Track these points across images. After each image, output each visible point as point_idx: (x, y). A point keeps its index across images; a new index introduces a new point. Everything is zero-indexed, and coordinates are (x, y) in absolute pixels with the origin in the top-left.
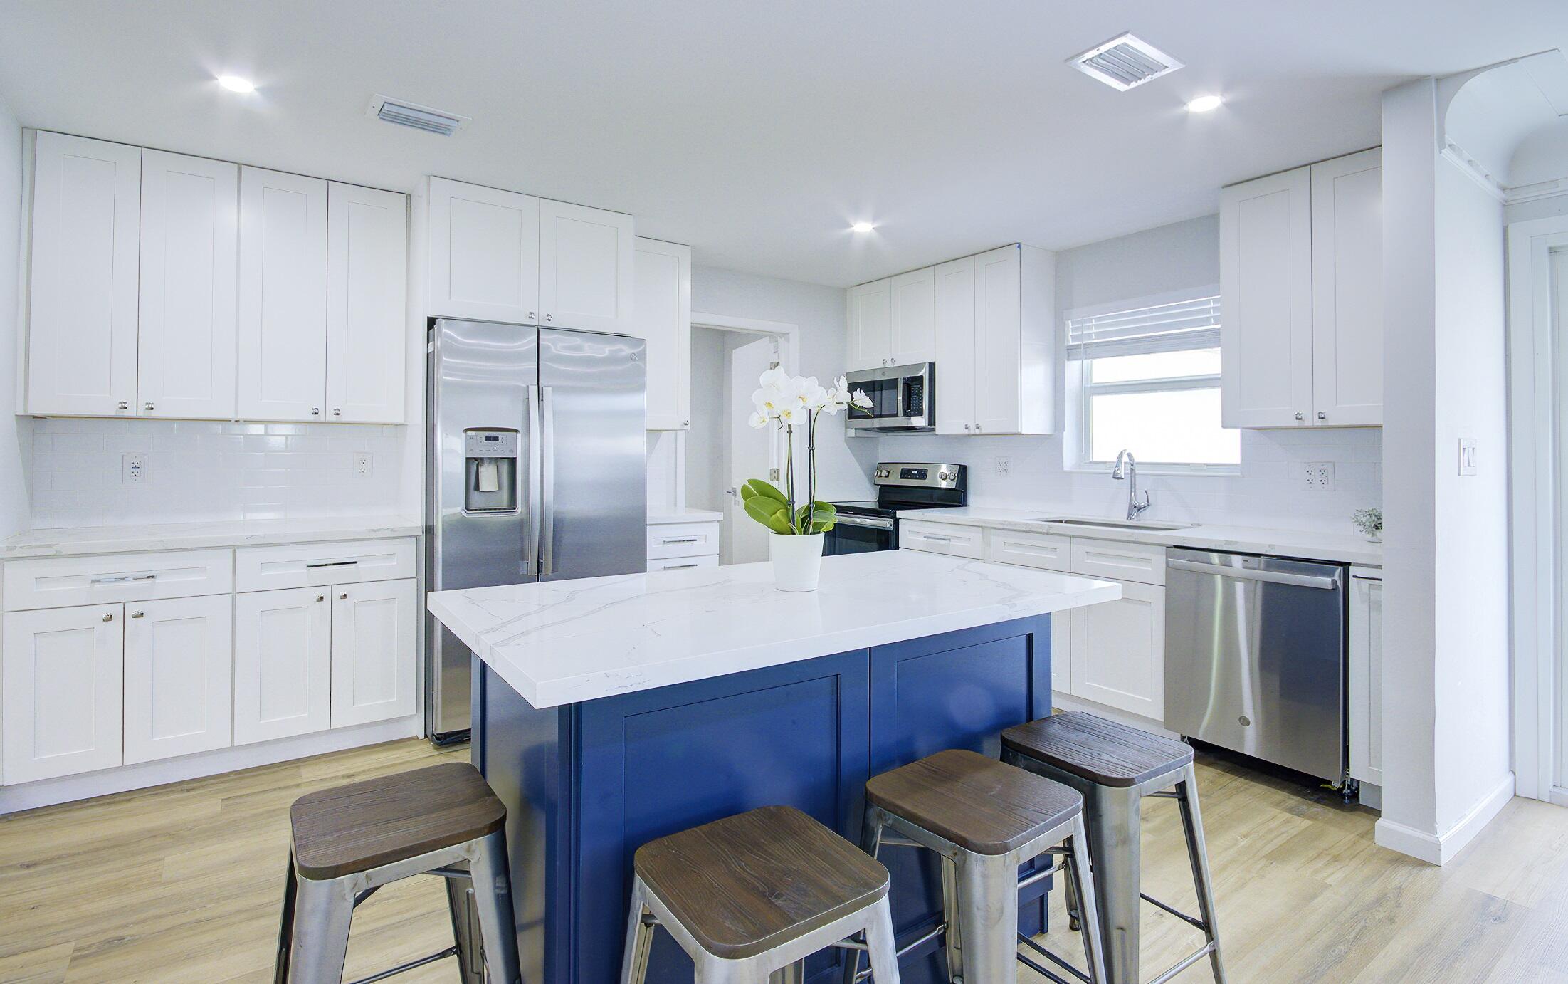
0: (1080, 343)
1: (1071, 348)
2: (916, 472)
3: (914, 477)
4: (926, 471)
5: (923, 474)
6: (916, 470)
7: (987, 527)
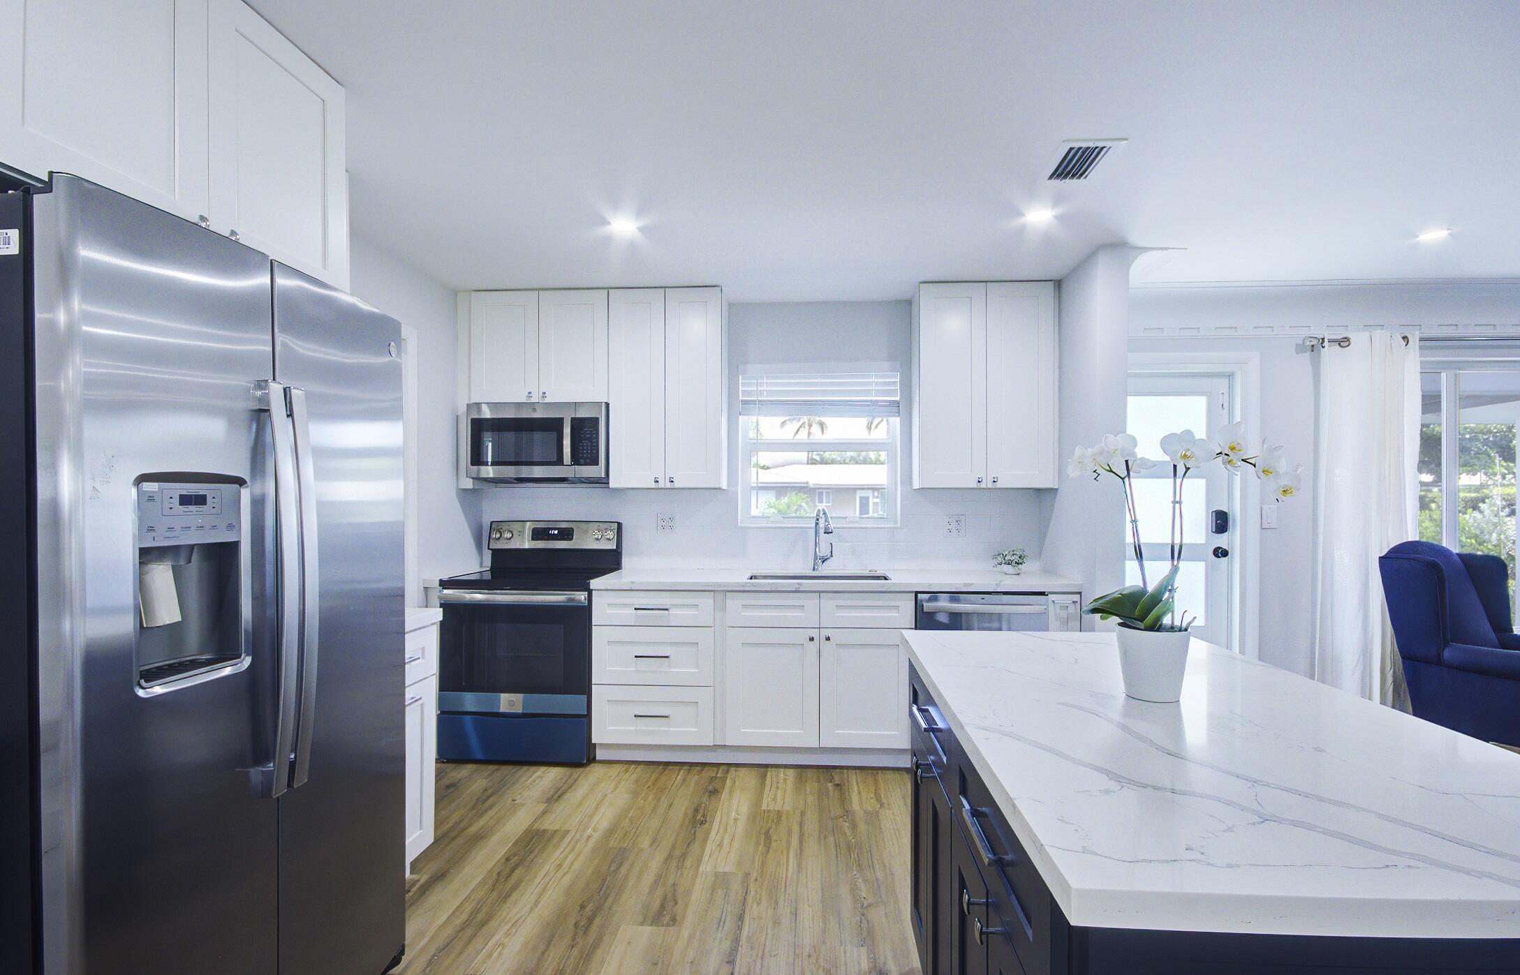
0: (755, 399)
1: (745, 402)
2: (556, 532)
3: (554, 538)
4: (572, 530)
5: (566, 534)
6: (555, 529)
7: (717, 591)
